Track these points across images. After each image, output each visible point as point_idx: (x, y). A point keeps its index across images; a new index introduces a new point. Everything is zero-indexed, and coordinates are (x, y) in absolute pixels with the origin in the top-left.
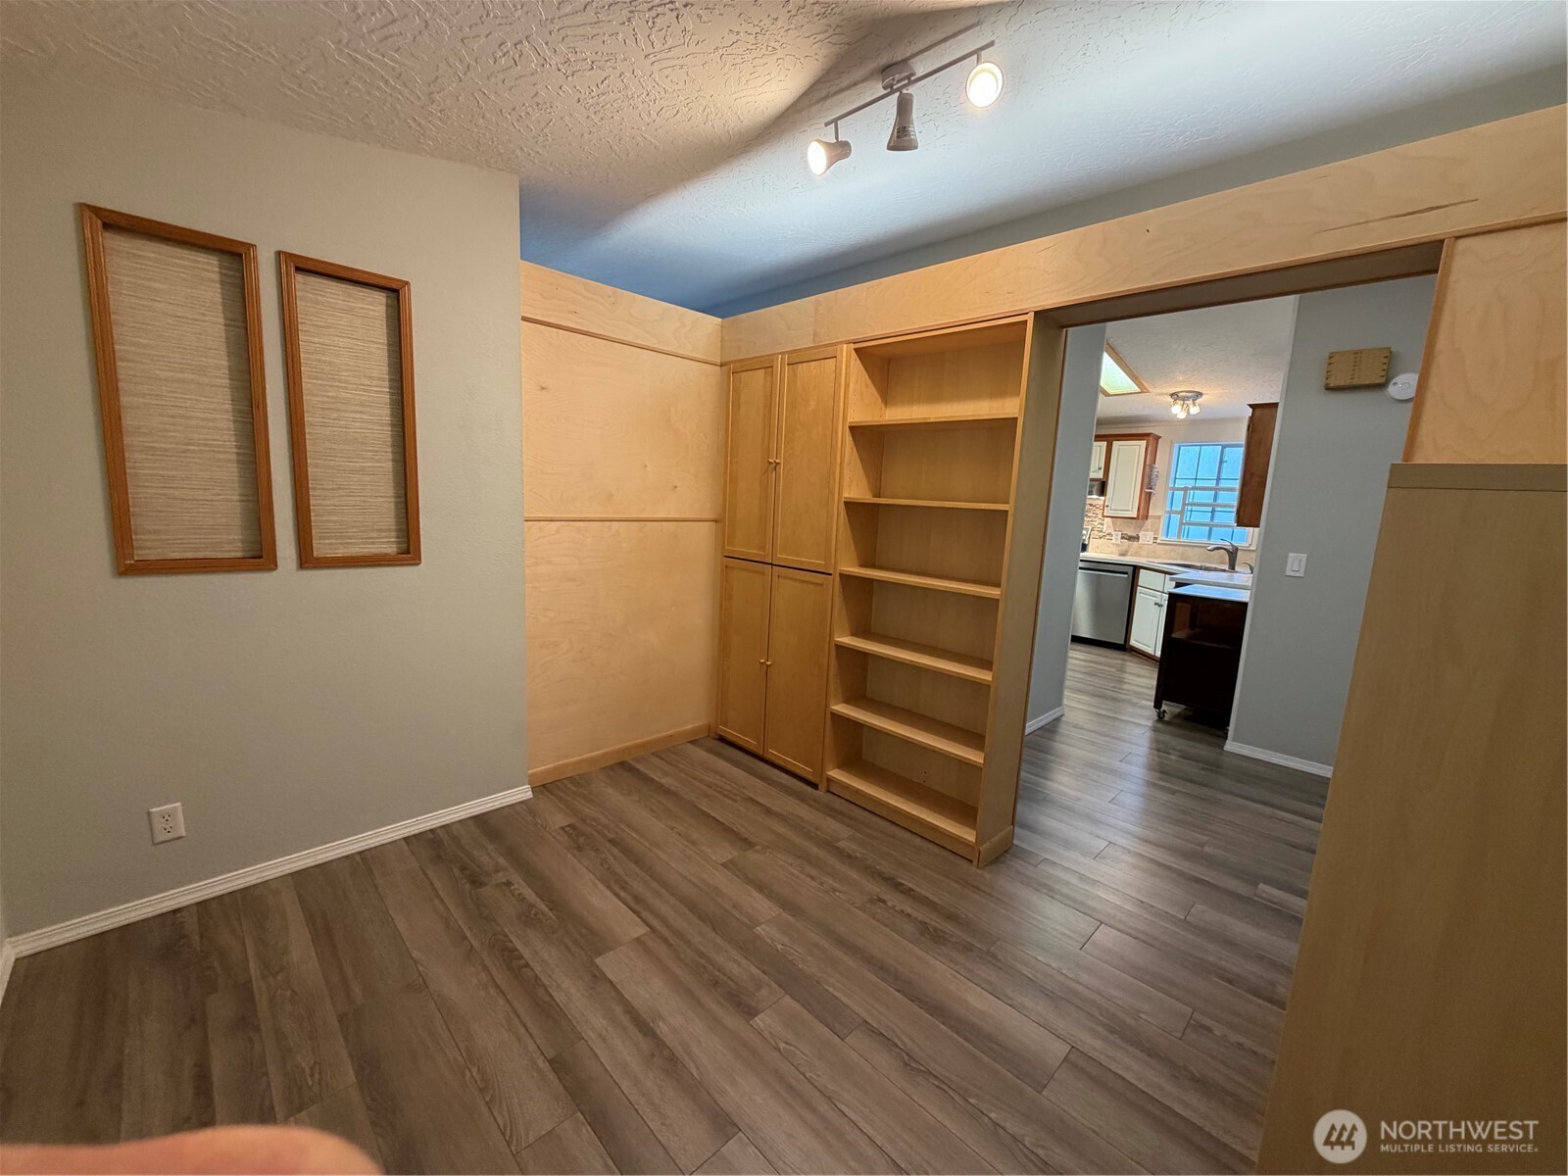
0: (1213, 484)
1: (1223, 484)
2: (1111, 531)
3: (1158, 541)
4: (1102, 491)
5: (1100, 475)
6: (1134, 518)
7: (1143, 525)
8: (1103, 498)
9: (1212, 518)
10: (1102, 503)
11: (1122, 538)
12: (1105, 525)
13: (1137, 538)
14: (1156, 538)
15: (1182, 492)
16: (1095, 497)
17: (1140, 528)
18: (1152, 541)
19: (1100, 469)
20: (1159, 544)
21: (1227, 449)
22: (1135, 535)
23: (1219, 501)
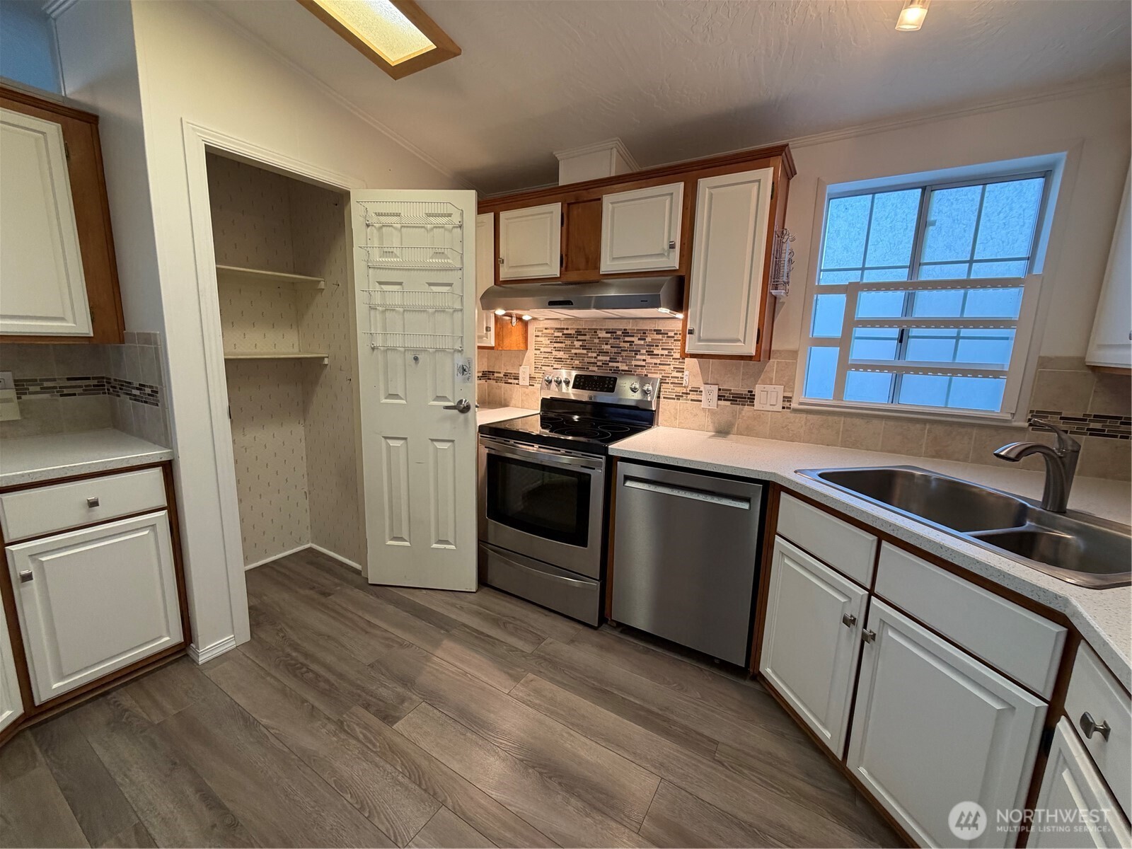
0: (902, 276)
1: (926, 274)
2: (698, 382)
3: (794, 405)
4: (680, 302)
5: (673, 261)
6: (749, 358)
7: (761, 371)
8: (680, 316)
9: (901, 353)
10: (679, 326)
11: (720, 398)
12: (686, 373)
13: (750, 398)
14: (787, 399)
15: (843, 297)
16: (664, 311)
17: (756, 377)
18: (780, 404)
19: (672, 247)
20: (796, 411)
21: (937, 195)
22: (744, 391)
23: (919, 313)
